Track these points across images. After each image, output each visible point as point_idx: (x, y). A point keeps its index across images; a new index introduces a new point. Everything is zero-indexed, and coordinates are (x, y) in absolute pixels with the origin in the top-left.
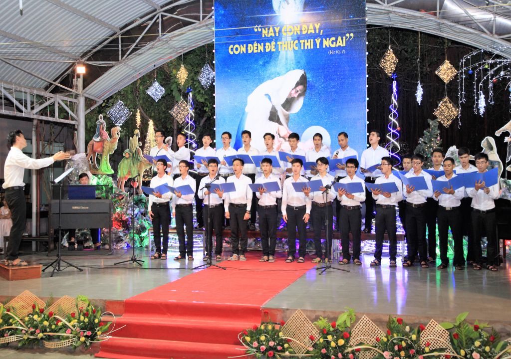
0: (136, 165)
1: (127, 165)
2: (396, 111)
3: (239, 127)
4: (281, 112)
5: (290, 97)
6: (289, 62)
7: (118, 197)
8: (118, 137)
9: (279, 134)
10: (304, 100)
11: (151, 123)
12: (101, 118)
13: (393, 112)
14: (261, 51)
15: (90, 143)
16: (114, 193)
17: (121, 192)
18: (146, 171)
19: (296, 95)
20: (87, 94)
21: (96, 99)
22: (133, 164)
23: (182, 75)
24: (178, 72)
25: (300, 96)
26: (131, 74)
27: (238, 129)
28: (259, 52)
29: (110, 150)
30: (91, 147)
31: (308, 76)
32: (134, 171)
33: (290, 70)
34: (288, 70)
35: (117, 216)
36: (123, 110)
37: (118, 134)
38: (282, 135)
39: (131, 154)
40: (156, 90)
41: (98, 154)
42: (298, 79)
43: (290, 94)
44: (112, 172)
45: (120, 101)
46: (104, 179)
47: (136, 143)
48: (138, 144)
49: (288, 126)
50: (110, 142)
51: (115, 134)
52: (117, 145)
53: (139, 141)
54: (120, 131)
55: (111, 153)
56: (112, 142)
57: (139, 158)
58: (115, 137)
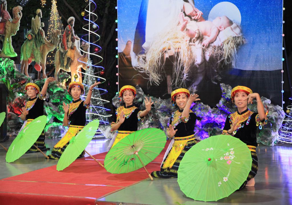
0: (39, 48)
1: (30, 47)
3: (142, 5)
7: (20, 81)
8: (20, 17)
9: (184, 12)
11: (54, 2)
16: (16, 77)
17: (23, 76)
18: (50, 54)
22: (36, 46)
27: (141, 7)
29: (12, 31)
32: (37, 54)
35: (18, 101)
37: (19, 14)
38: (187, 13)
39: (34, 36)
44: (16, 55)
46: (6, 62)
47: (38, 24)
48: (40, 25)
49: (194, 3)
50: (12, 22)
51: (17, 14)
52: (19, 26)
53: (41, 22)
54: (21, 11)
55: (13, 35)
56: (14, 23)
57: (42, 40)
58: (17, 18)
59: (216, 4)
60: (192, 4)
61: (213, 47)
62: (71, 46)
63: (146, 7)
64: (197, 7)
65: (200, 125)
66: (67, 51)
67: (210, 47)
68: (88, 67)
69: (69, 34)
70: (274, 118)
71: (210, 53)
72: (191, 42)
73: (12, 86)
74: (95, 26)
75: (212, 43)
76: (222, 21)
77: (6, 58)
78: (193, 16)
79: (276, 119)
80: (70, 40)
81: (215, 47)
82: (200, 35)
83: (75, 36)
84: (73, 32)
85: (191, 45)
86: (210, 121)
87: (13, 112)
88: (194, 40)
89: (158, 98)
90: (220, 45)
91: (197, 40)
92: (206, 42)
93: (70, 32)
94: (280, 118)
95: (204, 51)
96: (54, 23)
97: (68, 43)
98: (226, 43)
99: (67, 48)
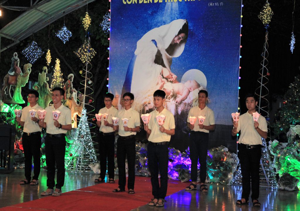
0: (43, 97)
2: (267, 59)
4: (165, 56)
5: (173, 43)
6: (173, 12)
8: (29, 72)
9: (162, 75)
10: (185, 46)
11: (58, 62)
12: (16, 55)
13: (264, 60)
14: (150, 2)
15: (6, 76)
19: (178, 42)
20: (4, 34)
21: (13, 39)
22: (41, 96)
23: (87, 21)
24: (84, 19)
25: (181, 42)
26: (44, 19)
28: (148, 2)
29: (22, 83)
30: (7, 80)
31: (190, 25)
32: (41, 102)
33: (174, 19)
34: (172, 19)
36: (37, 50)
37: (29, 70)
38: (165, 76)
39: (40, 88)
40: (65, 34)
41: (12, 86)
42: (181, 27)
43: (174, 40)
44: (24, 102)
45: (34, 42)
46: (15, 108)
47: (44, 78)
48: (45, 79)
49: (170, 69)
50: (23, 76)
51: (27, 70)
52: (28, 79)
53: (46, 77)
54: (31, 67)
55: (23, 86)
56: (24, 77)
57: (46, 91)
58: (27, 72)
59: (188, 70)
60: (169, 69)
61: (184, 104)
62: (69, 96)
63: (132, 69)
64: (173, 72)
65: (172, 166)
66: (66, 101)
67: (182, 104)
68: (83, 115)
69: (69, 87)
70: (230, 163)
71: (181, 108)
72: (167, 99)
73: (19, 127)
74: (90, 82)
75: (184, 100)
76: (192, 84)
77: (16, 104)
78: (170, 79)
79: (233, 164)
80: (69, 92)
81: (185, 104)
82: (174, 93)
83: (73, 89)
84: (72, 86)
85: (167, 101)
86: (179, 162)
87: (18, 148)
88: (169, 97)
89: (139, 142)
90: (190, 102)
91: (172, 97)
92: (179, 99)
93: (69, 86)
94: (235, 163)
95: (177, 107)
96: (57, 78)
97: (67, 94)
98: (194, 101)
99: (66, 98)
